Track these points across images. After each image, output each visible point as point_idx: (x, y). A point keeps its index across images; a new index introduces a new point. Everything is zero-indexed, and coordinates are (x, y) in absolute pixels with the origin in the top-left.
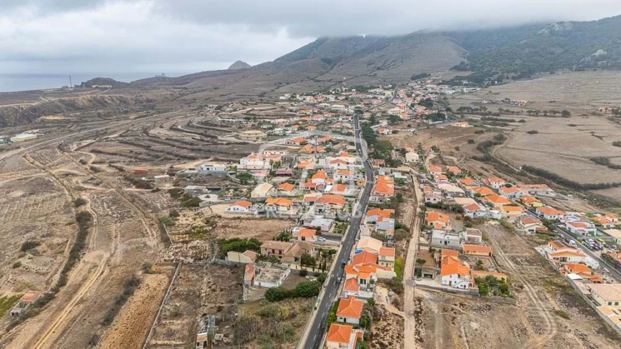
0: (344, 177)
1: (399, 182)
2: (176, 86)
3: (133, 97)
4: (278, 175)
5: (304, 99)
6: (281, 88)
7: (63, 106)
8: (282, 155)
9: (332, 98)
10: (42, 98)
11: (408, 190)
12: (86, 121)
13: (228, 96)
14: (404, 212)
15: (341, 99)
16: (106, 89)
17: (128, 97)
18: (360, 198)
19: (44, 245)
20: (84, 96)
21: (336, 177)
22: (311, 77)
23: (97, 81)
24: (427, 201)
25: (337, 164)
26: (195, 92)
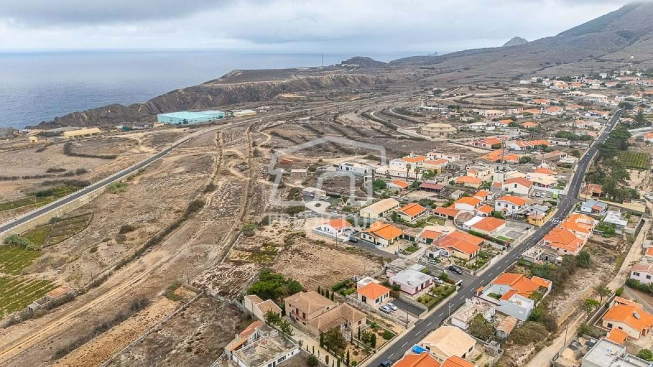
0: (510, 206)
1: (608, 230)
2: (423, 66)
3: (374, 77)
4: (423, 189)
5: (552, 85)
6: (546, 69)
7: (309, 85)
8: (450, 160)
9: (595, 84)
10: (293, 76)
11: (613, 248)
12: (312, 101)
13: (475, 78)
14: (575, 287)
15: (610, 86)
16: (353, 68)
17: (369, 76)
18: (515, 246)
19: (136, 231)
20: (330, 75)
21: (499, 204)
22: (595, 56)
23: (355, 60)
24: (633, 277)
25: (513, 185)
26: (442, 73)
